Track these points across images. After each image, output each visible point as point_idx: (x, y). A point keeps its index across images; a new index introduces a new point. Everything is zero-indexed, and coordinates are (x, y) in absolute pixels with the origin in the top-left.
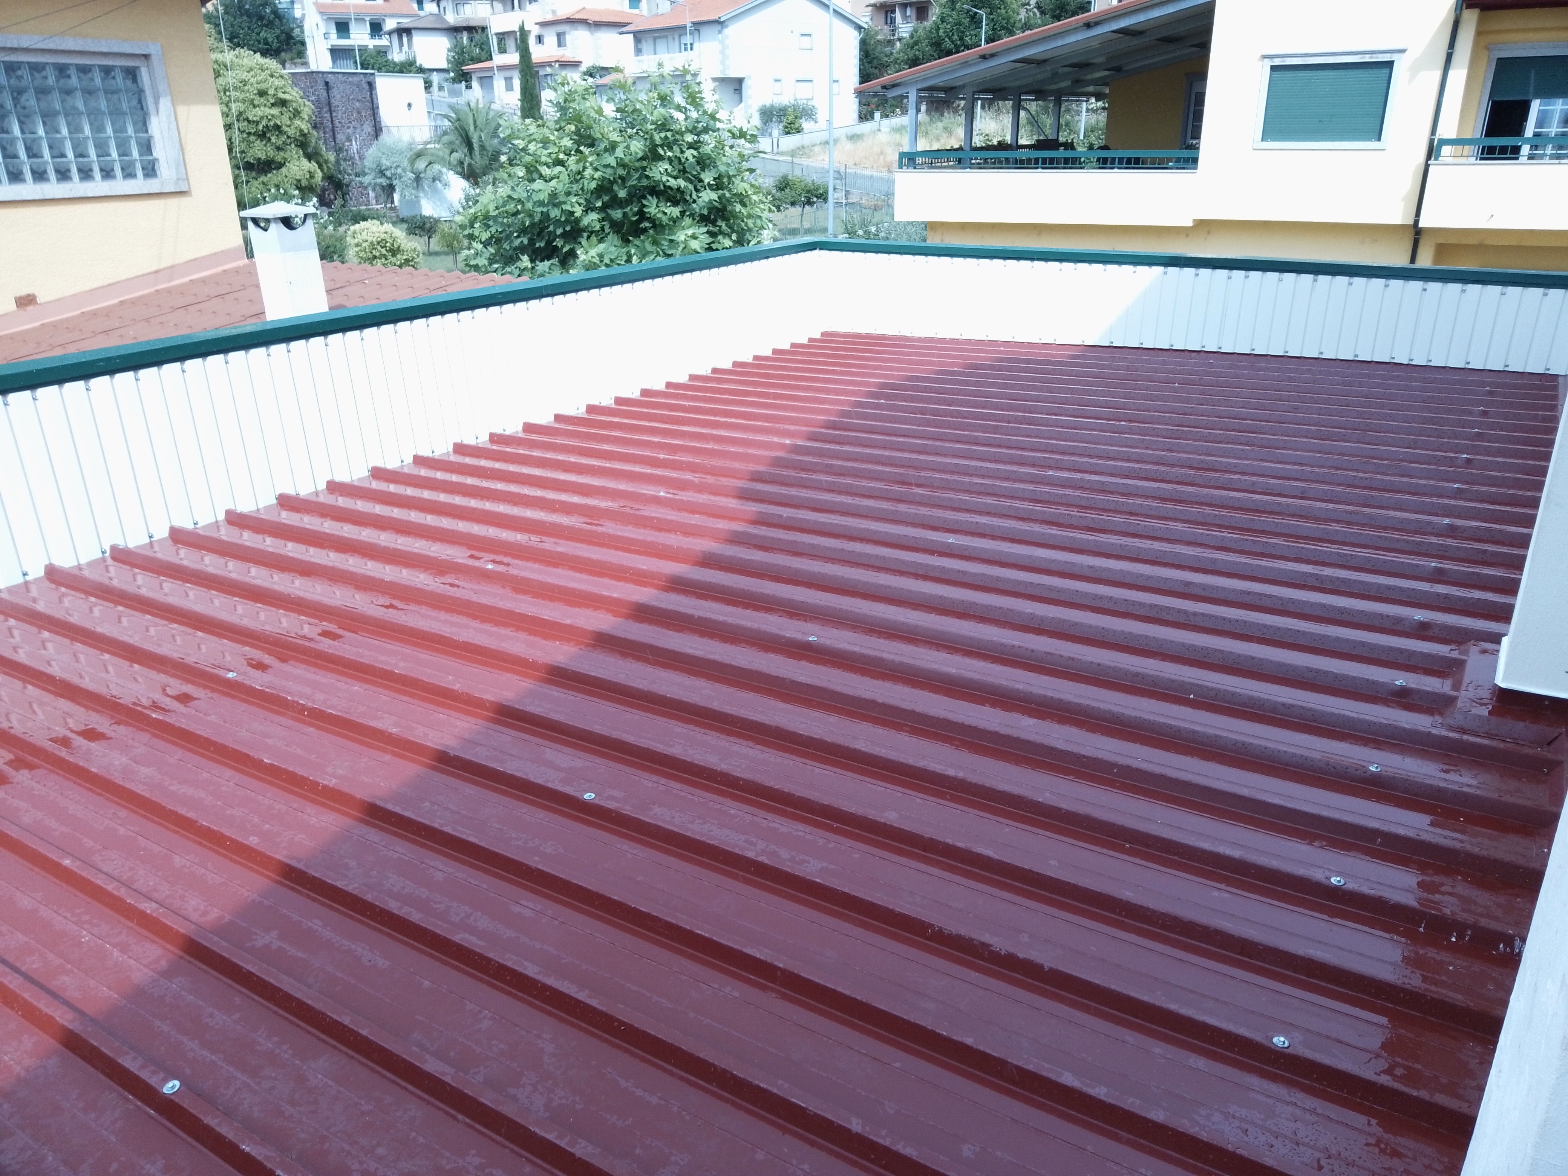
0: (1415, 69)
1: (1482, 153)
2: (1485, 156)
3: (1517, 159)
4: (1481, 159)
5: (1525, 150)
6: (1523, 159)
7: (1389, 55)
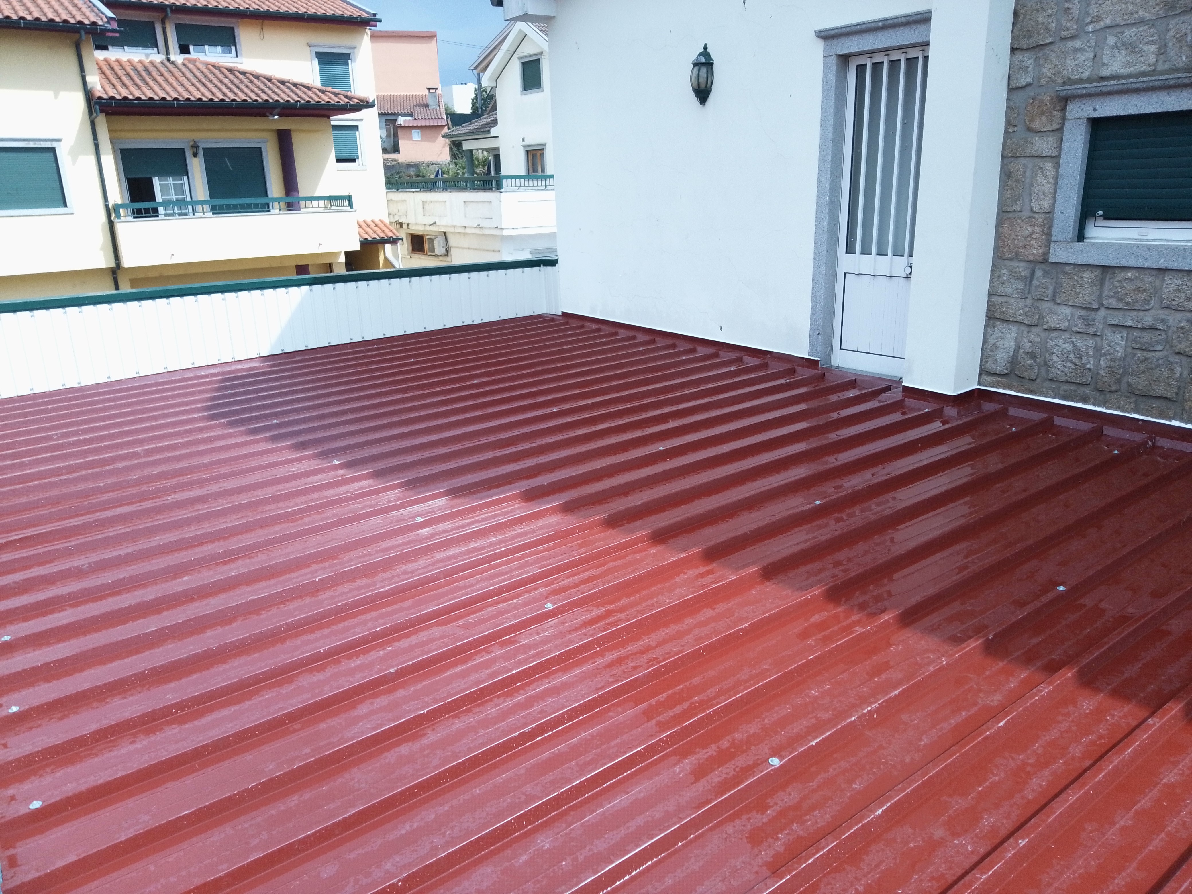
0: (75, 153)
1: (134, 214)
2: (136, 215)
3: (158, 216)
4: (135, 218)
5: (161, 210)
6: (162, 217)
7: (49, 143)
